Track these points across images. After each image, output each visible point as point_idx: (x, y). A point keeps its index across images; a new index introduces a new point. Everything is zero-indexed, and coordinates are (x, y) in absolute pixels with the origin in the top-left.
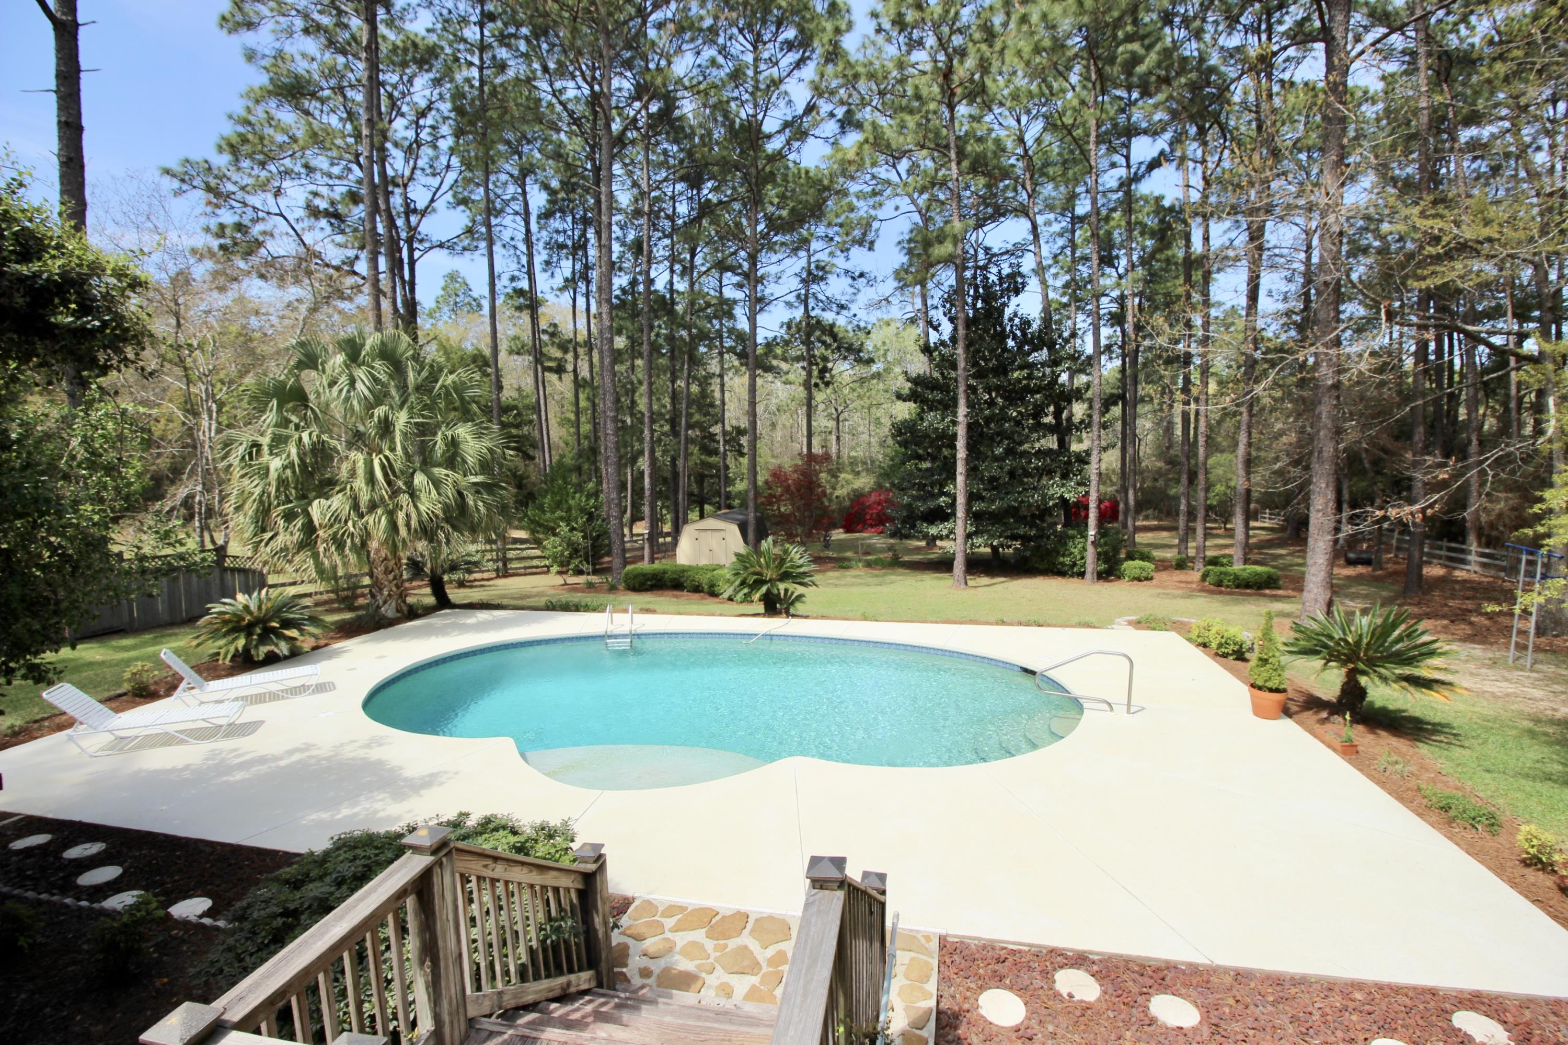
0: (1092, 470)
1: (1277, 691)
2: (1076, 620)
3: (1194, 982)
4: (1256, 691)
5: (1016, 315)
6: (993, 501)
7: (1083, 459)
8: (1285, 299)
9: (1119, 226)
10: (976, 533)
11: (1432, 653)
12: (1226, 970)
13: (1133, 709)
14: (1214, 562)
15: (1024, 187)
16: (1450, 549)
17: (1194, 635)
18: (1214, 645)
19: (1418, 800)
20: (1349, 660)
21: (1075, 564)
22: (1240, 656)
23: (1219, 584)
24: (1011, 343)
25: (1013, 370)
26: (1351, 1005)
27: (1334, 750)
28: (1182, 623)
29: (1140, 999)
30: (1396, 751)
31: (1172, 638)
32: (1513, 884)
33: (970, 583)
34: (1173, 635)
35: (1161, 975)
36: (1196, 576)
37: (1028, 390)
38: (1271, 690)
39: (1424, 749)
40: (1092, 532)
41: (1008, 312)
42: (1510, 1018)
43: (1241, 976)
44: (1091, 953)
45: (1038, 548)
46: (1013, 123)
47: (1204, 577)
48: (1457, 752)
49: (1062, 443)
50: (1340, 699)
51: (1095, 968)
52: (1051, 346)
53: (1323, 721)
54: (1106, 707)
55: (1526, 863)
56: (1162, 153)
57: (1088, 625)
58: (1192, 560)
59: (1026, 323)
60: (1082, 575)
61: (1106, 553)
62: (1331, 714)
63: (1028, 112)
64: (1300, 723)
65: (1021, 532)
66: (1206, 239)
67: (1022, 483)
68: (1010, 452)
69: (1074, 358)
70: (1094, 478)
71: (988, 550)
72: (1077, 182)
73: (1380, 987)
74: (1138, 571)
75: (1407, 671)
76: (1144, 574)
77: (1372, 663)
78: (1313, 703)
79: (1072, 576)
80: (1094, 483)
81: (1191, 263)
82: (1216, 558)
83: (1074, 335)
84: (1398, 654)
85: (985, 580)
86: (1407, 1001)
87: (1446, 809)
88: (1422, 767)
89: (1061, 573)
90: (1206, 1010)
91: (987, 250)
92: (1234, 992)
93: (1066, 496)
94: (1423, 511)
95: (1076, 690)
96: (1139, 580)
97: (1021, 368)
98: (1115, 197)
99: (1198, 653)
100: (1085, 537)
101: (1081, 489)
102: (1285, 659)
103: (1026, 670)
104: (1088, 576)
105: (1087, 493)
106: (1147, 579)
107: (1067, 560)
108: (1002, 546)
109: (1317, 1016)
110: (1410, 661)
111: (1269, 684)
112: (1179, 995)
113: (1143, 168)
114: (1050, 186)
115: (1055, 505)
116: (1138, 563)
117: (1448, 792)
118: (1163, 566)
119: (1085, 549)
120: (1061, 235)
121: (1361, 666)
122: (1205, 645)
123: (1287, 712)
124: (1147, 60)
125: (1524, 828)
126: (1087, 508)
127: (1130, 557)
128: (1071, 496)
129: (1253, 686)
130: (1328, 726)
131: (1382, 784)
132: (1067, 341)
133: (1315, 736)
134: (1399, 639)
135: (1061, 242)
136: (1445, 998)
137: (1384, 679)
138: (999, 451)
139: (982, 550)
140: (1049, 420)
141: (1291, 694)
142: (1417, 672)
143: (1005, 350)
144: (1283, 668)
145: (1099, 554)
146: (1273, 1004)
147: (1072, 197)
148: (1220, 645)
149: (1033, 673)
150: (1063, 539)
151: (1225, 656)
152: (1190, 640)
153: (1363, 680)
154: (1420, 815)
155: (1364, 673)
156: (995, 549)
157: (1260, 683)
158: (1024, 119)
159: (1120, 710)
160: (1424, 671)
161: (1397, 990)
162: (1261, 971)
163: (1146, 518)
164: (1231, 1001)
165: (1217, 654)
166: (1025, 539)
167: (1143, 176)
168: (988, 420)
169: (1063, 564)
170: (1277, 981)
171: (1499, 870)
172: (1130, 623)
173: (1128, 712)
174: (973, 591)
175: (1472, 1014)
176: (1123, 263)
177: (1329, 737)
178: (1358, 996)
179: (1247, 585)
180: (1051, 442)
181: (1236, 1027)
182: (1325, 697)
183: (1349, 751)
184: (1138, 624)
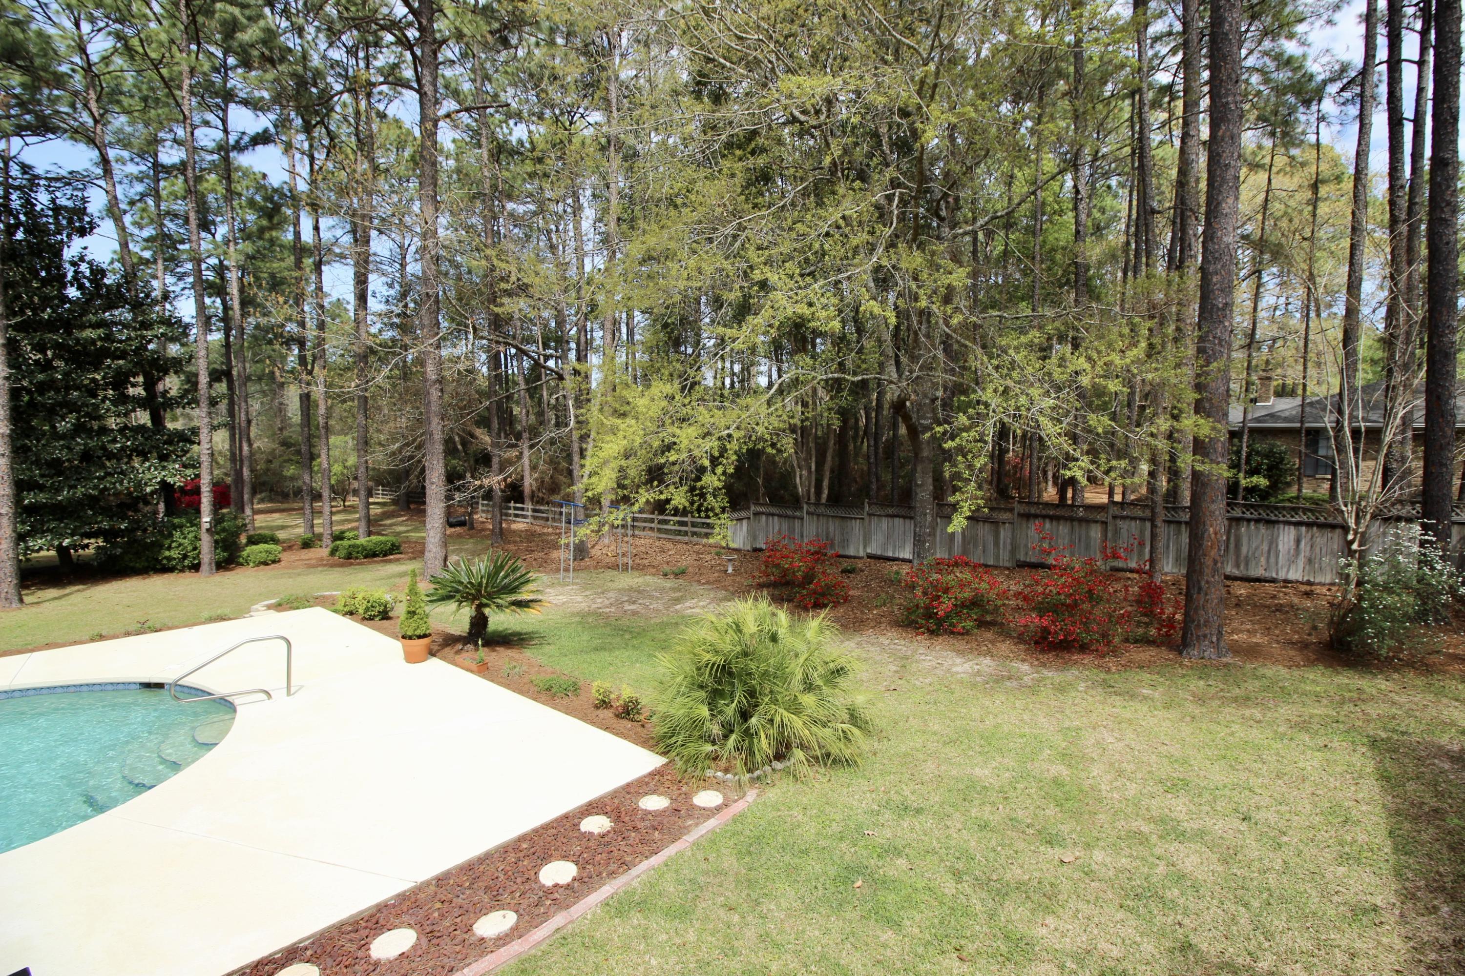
0: (200, 450)
1: (425, 636)
2: (206, 615)
3: (405, 909)
4: (407, 641)
5: (82, 259)
6: (58, 491)
7: (188, 437)
8: (387, 301)
9: (214, 191)
10: (33, 533)
11: (527, 581)
12: (428, 883)
13: (293, 690)
14: (339, 537)
15: (86, 106)
16: (516, 509)
17: (340, 607)
18: (361, 611)
19: (533, 689)
20: (475, 598)
21: (185, 557)
22: (385, 615)
23: (349, 556)
24: (73, 292)
25: (83, 327)
26: (521, 854)
27: (472, 671)
28: (324, 597)
29: (360, 954)
30: (512, 659)
31: (318, 612)
32: (593, 723)
33: (27, 599)
34: (318, 611)
35: (374, 920)
36: (325, 552)
37: (105, 353)
38: (420, 637)
39: (528, 653)
40: (206, 519)
41: (68, 254)
42: (609, 809)
43: (440, 880)
44: (301, 941)
45: (133, 542)
46: (69, 25)
47: (333, 552)
48: (547, 649)
49: (157, 419)
50: (470, 633)
51: (309, 953)
52: (137, 306)
53: (458, 652)
54: (263, 696)
55: (597, 707)
56: (266, 131)
57: (222, 618)
58: (319, 537)
59: (98, 273)
60: (196, 567)
61: (224, 540)
62: (465, 644)
63: (92, 20)
64: (443, 659)
65: (105, 525)
66: (316, 228)
67: (103, 466)
68: (79, 429)
69: (167, 322)
70: (205, 459)
71: (53, 553)
72: (161, 126)
73: (536, 831)
74: (264, 555)
75: (513, 597)
76: (271, 557)
77: (490, 596)
78: (450, 641)
79: (182, 571)
80: (205, 465)
81: (299, 250)
82: (343, 532)
83: (166, 296)
84: (505, 587)
85: (52, 593)
86: (554, 831)
87: (549, 689)
88: (531, 666)
89: (165, 569)
90: (419, 926)
91: (25, 168)
92: (439, 896)
93: (170, 480)
94: (505, 479)
95: (219, 688)
96: (265, 563)
97: (96, 326)
98: (209, 158)
99: (347, 621)
100: (198, 526)
101: (189, 472)
102: (427, 609)
103: (148, 686)
104: (205, 567)
105: (198, 476)
106: (274, 562)
107: (174, 553)
108: (75, 547)
109: (502, 877)
110: (514, 590)
111: (418, 632)
112: (396, 927)
113: (246, 139)
114: (123, 119)
115: (153, 493)
116: (262, 547)
117: (548, 677)
118: (289, 547)
119: (197, 538)
120: (140, 180)
121: (485, 601)
122: (351, 613)
123: (433, 654)
124: (250, 31)
125: (595, 684)
126: (197, 491)
127: (252, 541)
128: (177, 481)
129: (404, 637)
130: (464, 655)
131: (508, 686)
132: (155, 302)
133: (456, 665)
134: (505, 577)
135: (139, 188)
136: (574, 816)
137: (499, 606)
138: (63, 426)
139: (43, 553)
140: (137, 391)
141: (434, 637)
142: (520, 597)
143: (65, 299)
144: (427, 616)
145: (216, 542)
146: (469, 888)
147: (155, 142)
148: (367, 610)
149: (160, 686)
150: (166, 532)
151: (371, 618)
152: (335, 611)
153: (487, 611)
154: (535, 699)
155: (487, 605)
156: (62, 551)
157: (409, 633)
158: (86, 27)
159: (279, 695)
160: (524, 596)
161: (546, 827)
162: (455, 868)
163: (262, 501)
164: (439, 905)
165: (364, 619)
166: (109, 535)
167: (246, 148)
168: (42, 387)
169: (169, 559)
170: (469, 868)
171: (584, 718)
172: (269, 607)
173: (289, 693)
174: (34, 609)
175: (590, 818)
176: (222, 231)
177: (468, 663)
178: (525, 846)
179: (374, 555)
180: (143, 417)
181: (447, 923)
182: (458, 633)
183: (483, 670)
184: (279, 607)
